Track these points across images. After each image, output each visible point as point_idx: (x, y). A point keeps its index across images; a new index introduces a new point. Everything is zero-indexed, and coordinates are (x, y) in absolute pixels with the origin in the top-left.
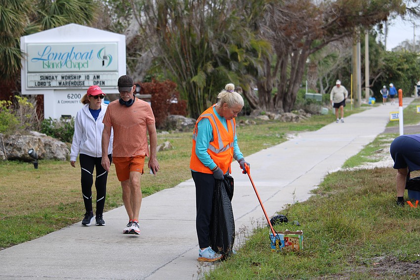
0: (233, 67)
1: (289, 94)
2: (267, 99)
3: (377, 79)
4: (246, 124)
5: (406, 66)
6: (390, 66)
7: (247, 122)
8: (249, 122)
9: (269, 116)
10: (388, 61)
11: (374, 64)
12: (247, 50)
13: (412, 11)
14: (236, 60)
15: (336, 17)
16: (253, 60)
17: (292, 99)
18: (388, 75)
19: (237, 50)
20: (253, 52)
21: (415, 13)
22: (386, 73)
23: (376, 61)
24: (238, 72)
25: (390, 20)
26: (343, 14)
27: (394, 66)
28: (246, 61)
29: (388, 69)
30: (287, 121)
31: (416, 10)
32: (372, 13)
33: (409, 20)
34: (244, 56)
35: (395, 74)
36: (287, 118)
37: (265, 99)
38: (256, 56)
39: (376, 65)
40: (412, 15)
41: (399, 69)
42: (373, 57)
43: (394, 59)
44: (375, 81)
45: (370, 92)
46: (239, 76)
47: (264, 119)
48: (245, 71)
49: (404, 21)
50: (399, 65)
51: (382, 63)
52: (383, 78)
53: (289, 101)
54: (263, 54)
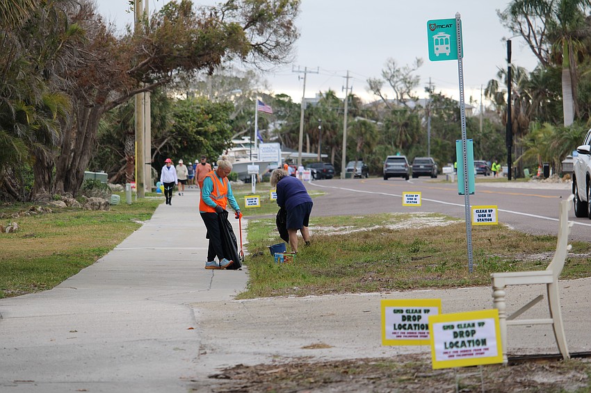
0: (19, 131)
1: (74, 171)
2: (47, 178)
3: (161, 149)
4: (39, 213)
5: (212, 127)
6: (184, 127)
7: (39, 208)
8: (42, 209)
9: (65, 202)
10: (180, 117)
11: (158, 123)
12: (37, 107)
13: (258, 48)
14: (23, 122)
15: (149, 58)
16: (46, 122)
17: (78, 179)
18: (180, 142)
19: (24, 108)
20: (46, 110)
21: (260, 51)
22: (177, 139)
23: (163, 119)
24: (25, 139)
25: (224, 62)
26: (159, 54)
27: (190, 126)
28: (36, 124)
29: (181, 133)
30: (93, 210)
31: (263, 48)
32: (202, 52)
33: (251, 63)
34: (35, 115)
35: (191, 142)
36: (93, 204)
37: (44, 178)
38: (51, 117)
39: (163, 125)
40: (256, 54)
41: (199, 133)
42: (157, 111)
43: (191, 116)
44: (158, 153)
45: (153, 173)
46: (27, 145)
47: (60, 205)
48: (34, 137)
49: (244, 63)
50: (200, 125)
51: (172, 122)
52: (171, 148)
53: (74, 182)
54: (59, 113)
